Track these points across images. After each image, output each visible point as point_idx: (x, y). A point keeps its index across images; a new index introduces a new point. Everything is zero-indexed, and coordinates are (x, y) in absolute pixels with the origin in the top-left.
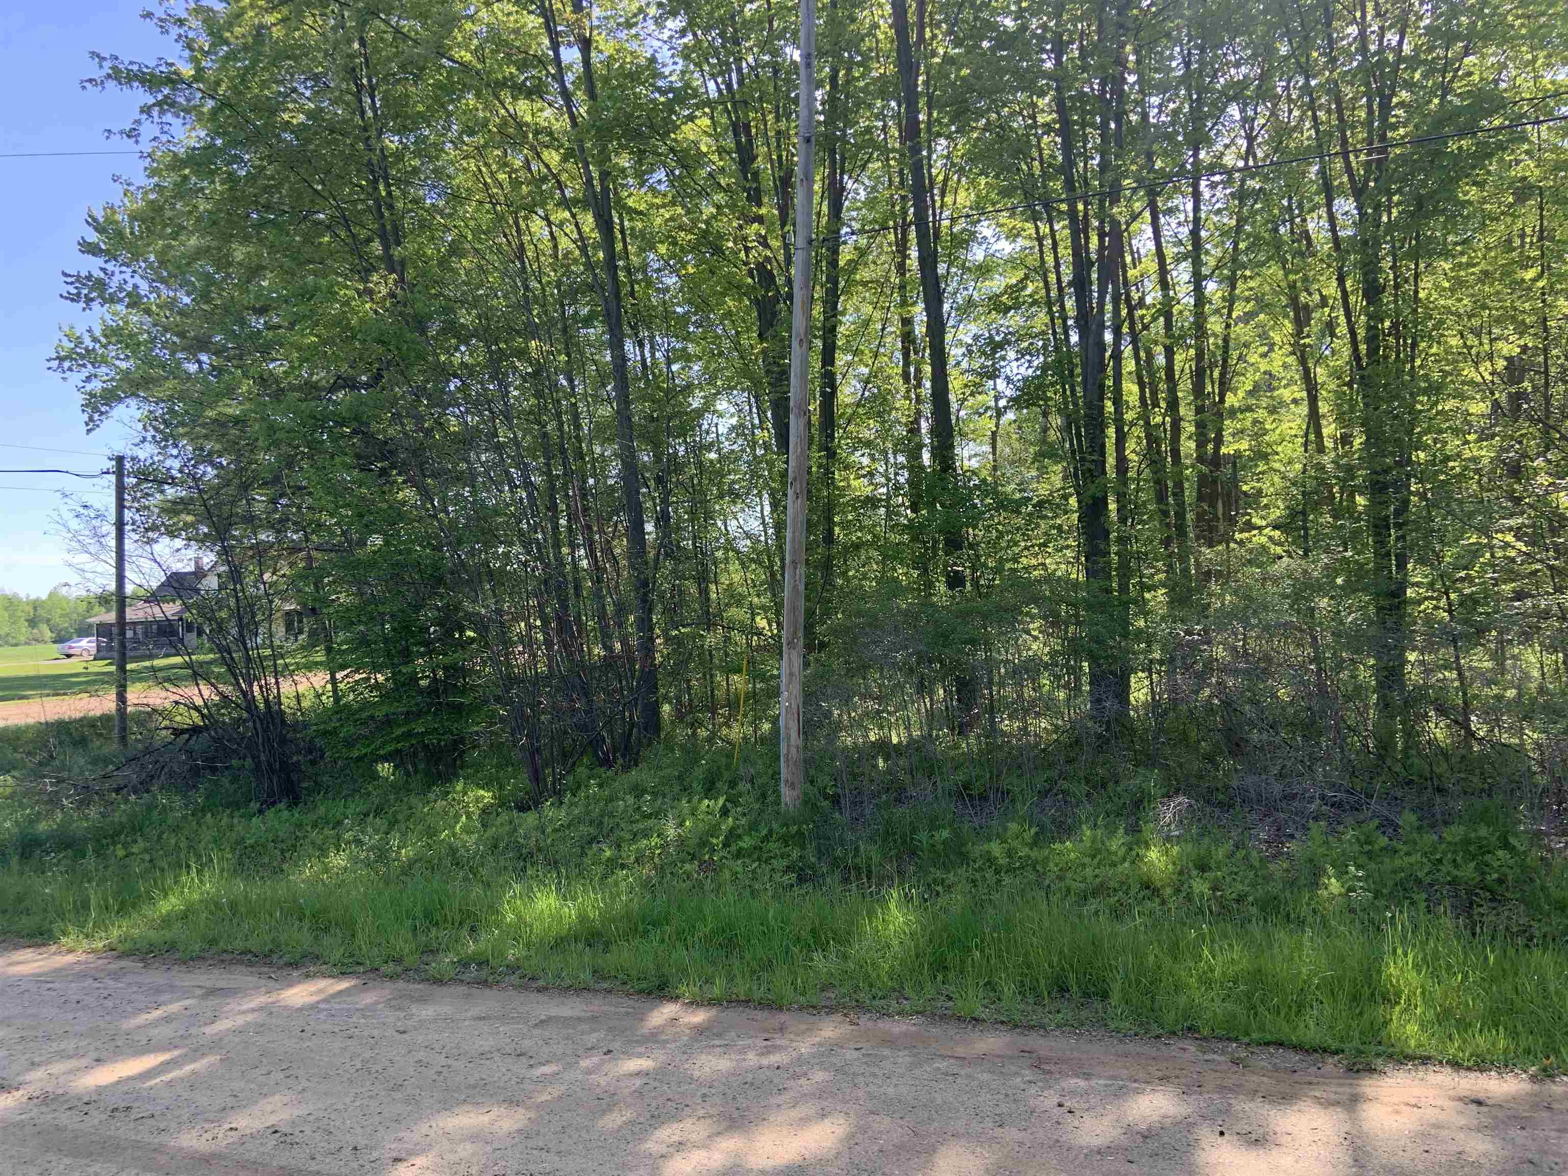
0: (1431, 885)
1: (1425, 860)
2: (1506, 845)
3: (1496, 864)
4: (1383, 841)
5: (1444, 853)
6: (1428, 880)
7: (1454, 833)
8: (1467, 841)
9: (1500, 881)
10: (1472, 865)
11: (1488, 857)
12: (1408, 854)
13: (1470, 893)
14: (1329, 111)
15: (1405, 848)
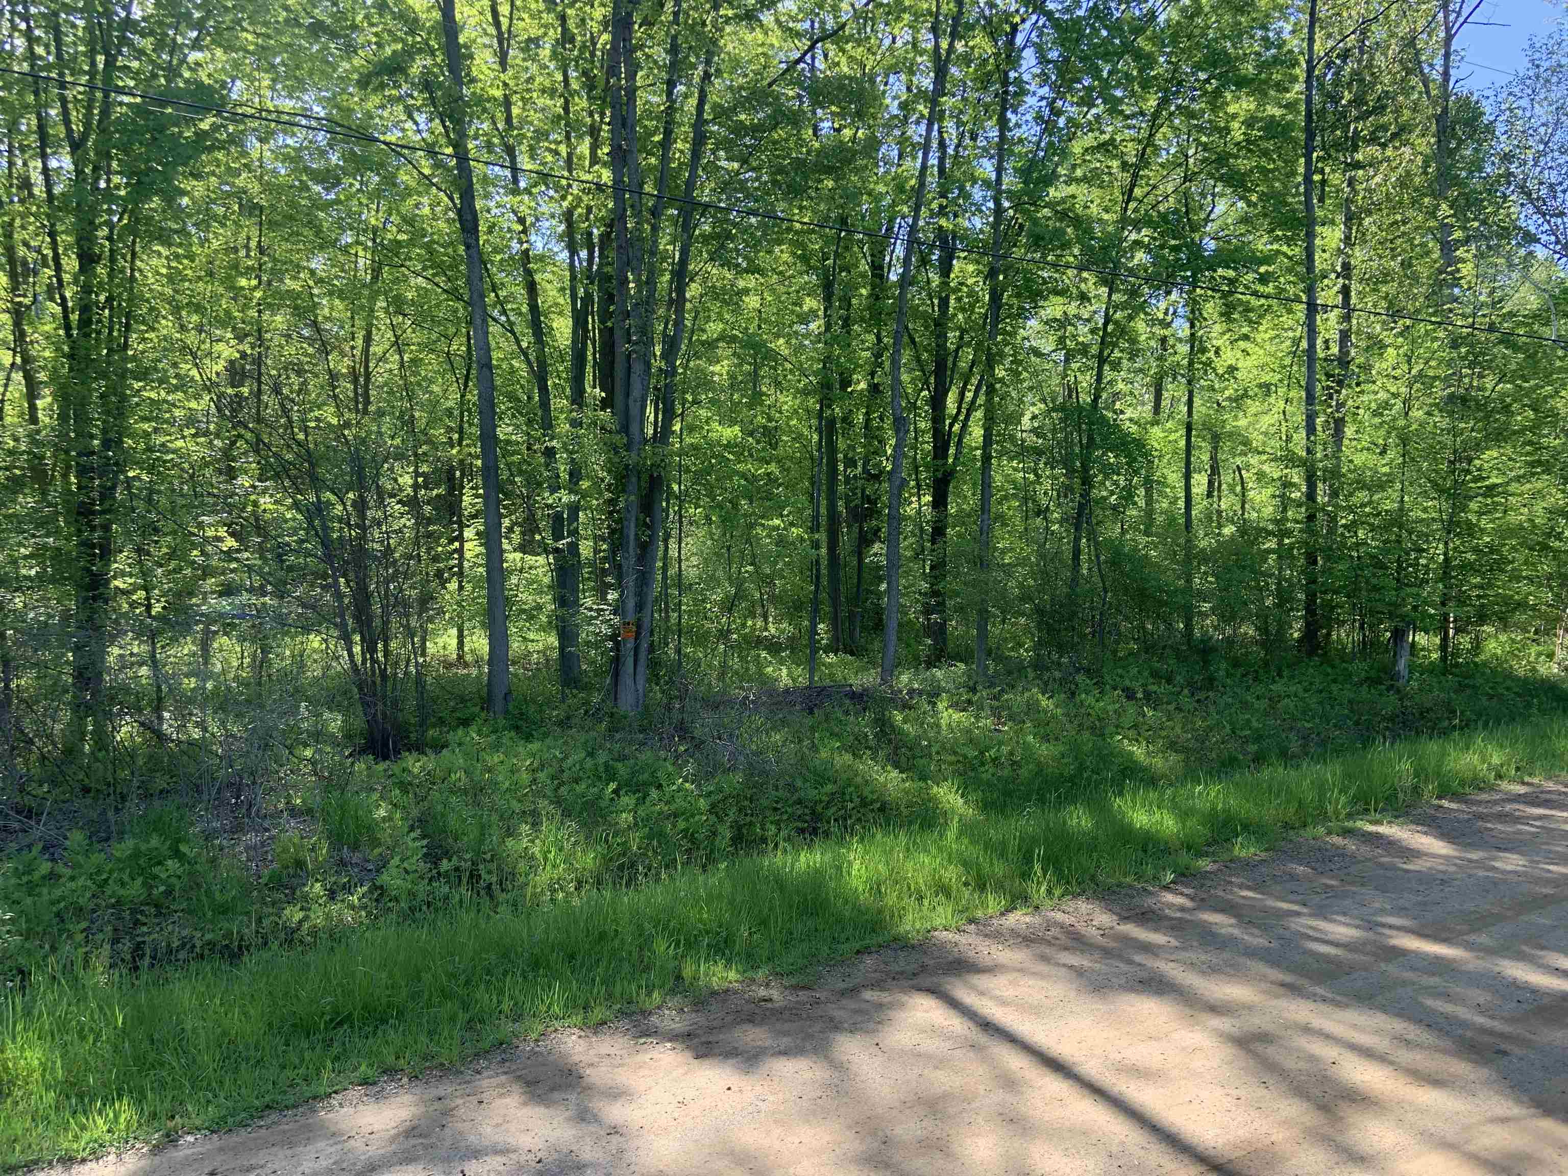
0: (94, 911)
1: (89, 883)
2: (177, 854)
3: (163, 876)
4: (45, 867)
5: (111, 872)
6: (91, 906)
7: (123, 848)
8: (136, 854)
9: (169, 893)
10: (140, 880)
11: (156, 870)
12: (72, 878)
13: (133, 912)
14: (47, 46)
15: (68, 872)
